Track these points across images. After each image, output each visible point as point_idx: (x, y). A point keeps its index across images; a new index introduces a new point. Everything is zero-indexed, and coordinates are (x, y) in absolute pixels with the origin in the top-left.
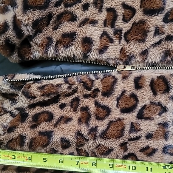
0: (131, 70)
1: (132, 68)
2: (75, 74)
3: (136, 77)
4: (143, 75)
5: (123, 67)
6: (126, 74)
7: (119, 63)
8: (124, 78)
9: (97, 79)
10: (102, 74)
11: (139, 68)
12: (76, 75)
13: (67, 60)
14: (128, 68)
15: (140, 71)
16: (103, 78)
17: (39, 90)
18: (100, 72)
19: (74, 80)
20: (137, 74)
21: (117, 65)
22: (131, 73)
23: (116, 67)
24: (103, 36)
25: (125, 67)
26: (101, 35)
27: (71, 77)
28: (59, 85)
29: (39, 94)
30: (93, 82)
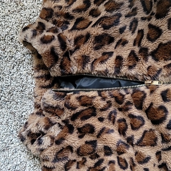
0: (158, 84)
1: (159, 83)
2: (107, 89)
3: (163, 91)
4: (170, 89)
5: (150, 82)
6: (153, 88)
7: (147, 79)
8: (152, 92)
9: (128, 94)
10: (132, 89)
11: (166, 82)
12: (109, 90)
13: (100, 76)
14: (156, 83)
15: (166, 85)
16: (133, 93)
17: (77, 101)
18: (130, 87)
19: (106, 94)
20: (163, 88)
21: (145, 80)
22: (158, 87)
23: (144, 82)
24: (131, 55)
25: (152, 82)
26: (129, 55)
27: (104, 91)
28: (93, 97)
29: (78, 104)
30: (123, 96)
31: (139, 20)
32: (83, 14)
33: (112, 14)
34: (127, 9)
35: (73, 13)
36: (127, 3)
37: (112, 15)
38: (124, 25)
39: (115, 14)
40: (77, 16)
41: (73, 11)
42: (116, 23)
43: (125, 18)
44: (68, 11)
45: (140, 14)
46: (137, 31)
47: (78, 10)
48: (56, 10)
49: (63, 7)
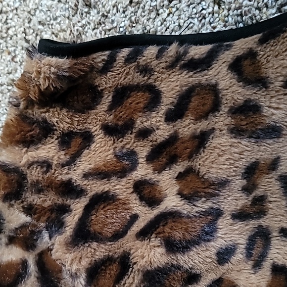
31: (275, 234)
32: (113, 184)
33: (196, 209)
34: (238, 195)
35: (83, 181)
36: (237, 182)
37: (197, 212)
38: (231, 243)
39: (204, 210)
40: (94, 189)
41: (86, 176)
42: (207, 234)
43: (231, 221)
44: (70, 176)
45: (275, 215)
46: (267, 264)
47: (101, 174)
48: (34, 175)
49: (53, 166)
